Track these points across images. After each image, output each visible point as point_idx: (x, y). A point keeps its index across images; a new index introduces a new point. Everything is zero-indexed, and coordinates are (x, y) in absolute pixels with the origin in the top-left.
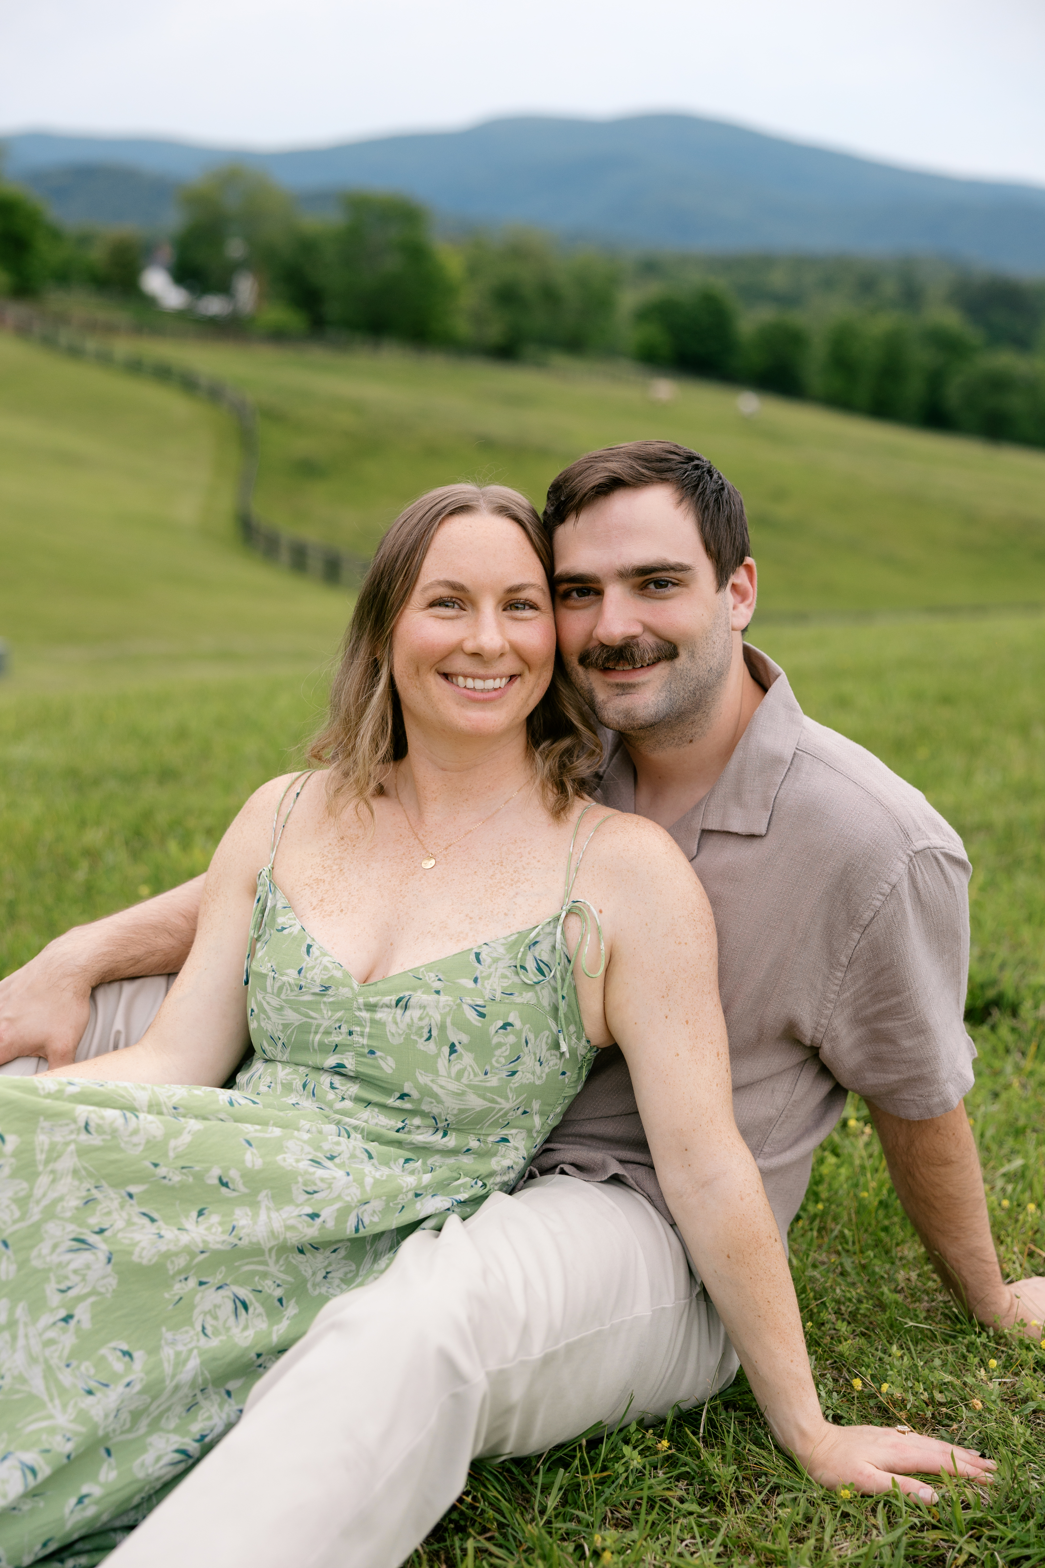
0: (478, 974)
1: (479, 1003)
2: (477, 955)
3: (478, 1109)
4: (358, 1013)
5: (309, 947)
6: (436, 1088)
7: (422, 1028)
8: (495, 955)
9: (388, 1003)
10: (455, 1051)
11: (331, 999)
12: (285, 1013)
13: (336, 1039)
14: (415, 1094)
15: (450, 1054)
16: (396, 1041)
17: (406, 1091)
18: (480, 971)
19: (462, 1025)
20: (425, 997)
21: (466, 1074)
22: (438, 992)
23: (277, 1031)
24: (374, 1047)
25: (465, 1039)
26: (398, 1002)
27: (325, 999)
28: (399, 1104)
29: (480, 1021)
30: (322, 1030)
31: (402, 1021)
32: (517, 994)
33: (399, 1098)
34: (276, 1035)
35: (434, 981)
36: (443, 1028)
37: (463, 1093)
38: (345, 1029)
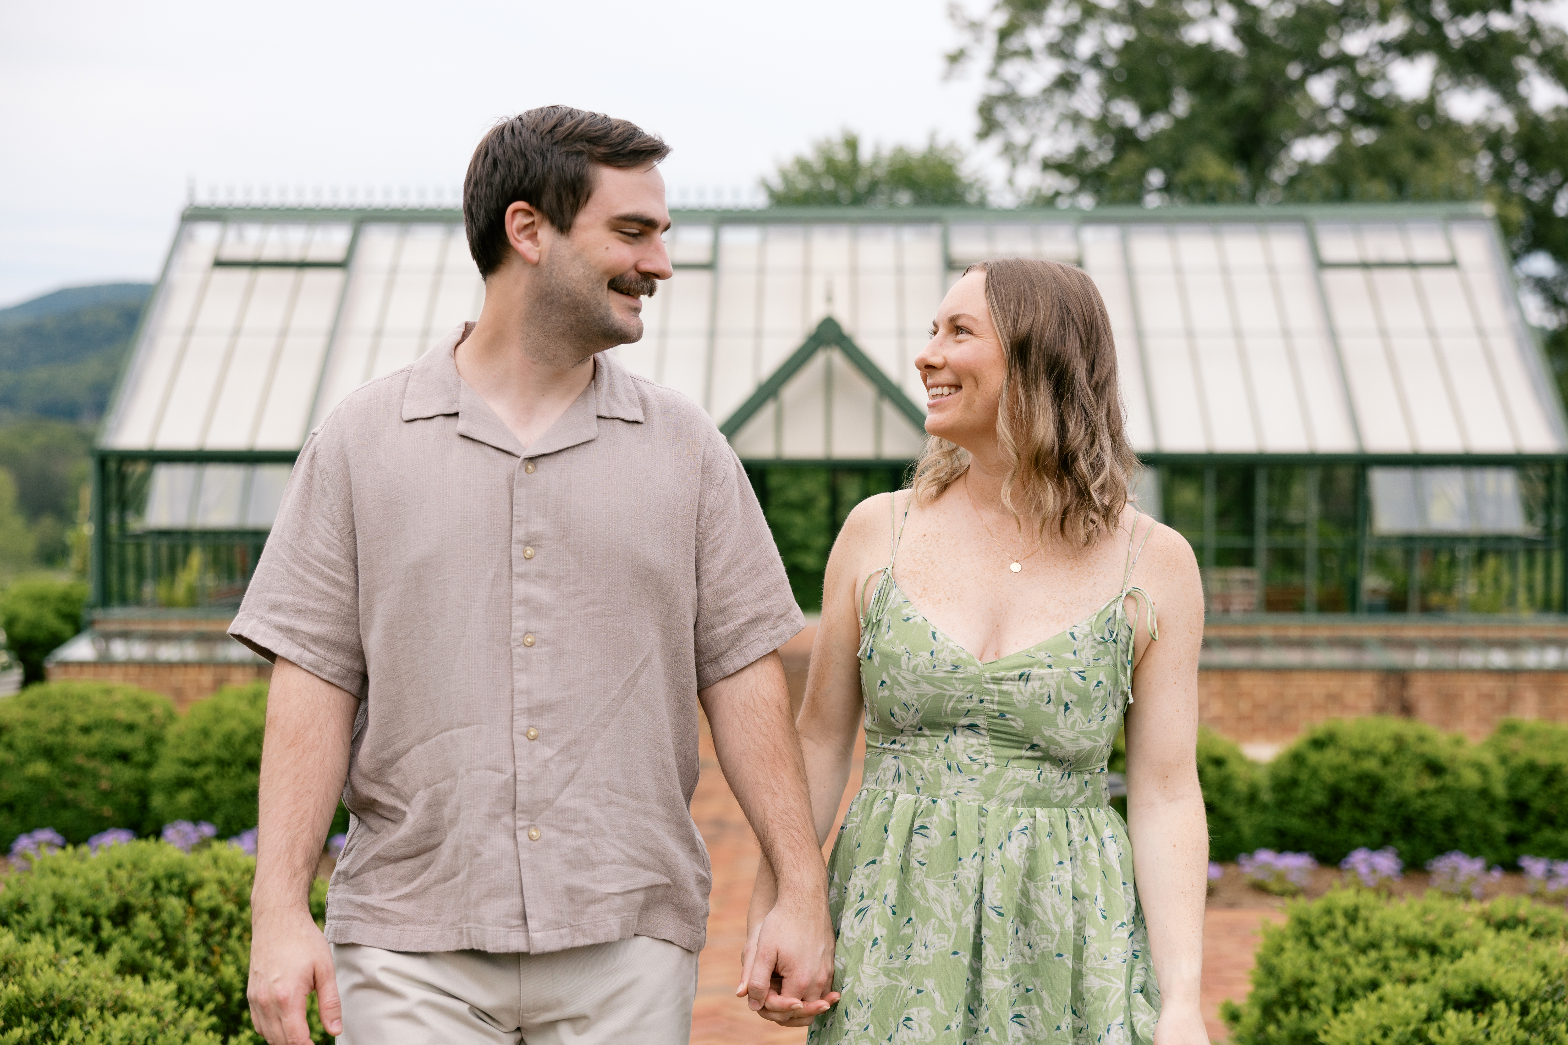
0: (1075, 648)
1: (1081, 670)
2: (1072, 634)
3: (1088, 749)
4: (986, 686)
5: (934, 633)
6: (1058, 738)
7: (1043, 695)
8: (1084, 632)
9: (1013, 677)
10: (1069, 708)
11: (961, 676)
12: (921, 685)
13: (968, 705)
14: (1043, 744)
15: (1065, 711)
16: (1023, 706)
17: (1035, 742)
18: (1076, 645)
19: (1072, 689)
20: (1041, 671)
21: (1077, 724)
22: (1050, 666)
23: (912, 699)
24: (1004, 711)
25: (1074, 698)
26: (1021, 676)
27: (956, 675)
28: (1030, 753)
29: (1083, 683)
30: (954, 699)
31: (1026, 691)
32: (1102, 658)
33: (1030, 748)
34: (910, 703)
35: (1045, 658)
36: (1059, 693)
37: (1077, 739)
38: (976, 698)
